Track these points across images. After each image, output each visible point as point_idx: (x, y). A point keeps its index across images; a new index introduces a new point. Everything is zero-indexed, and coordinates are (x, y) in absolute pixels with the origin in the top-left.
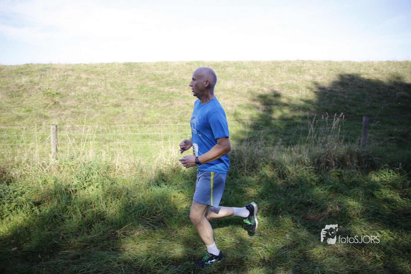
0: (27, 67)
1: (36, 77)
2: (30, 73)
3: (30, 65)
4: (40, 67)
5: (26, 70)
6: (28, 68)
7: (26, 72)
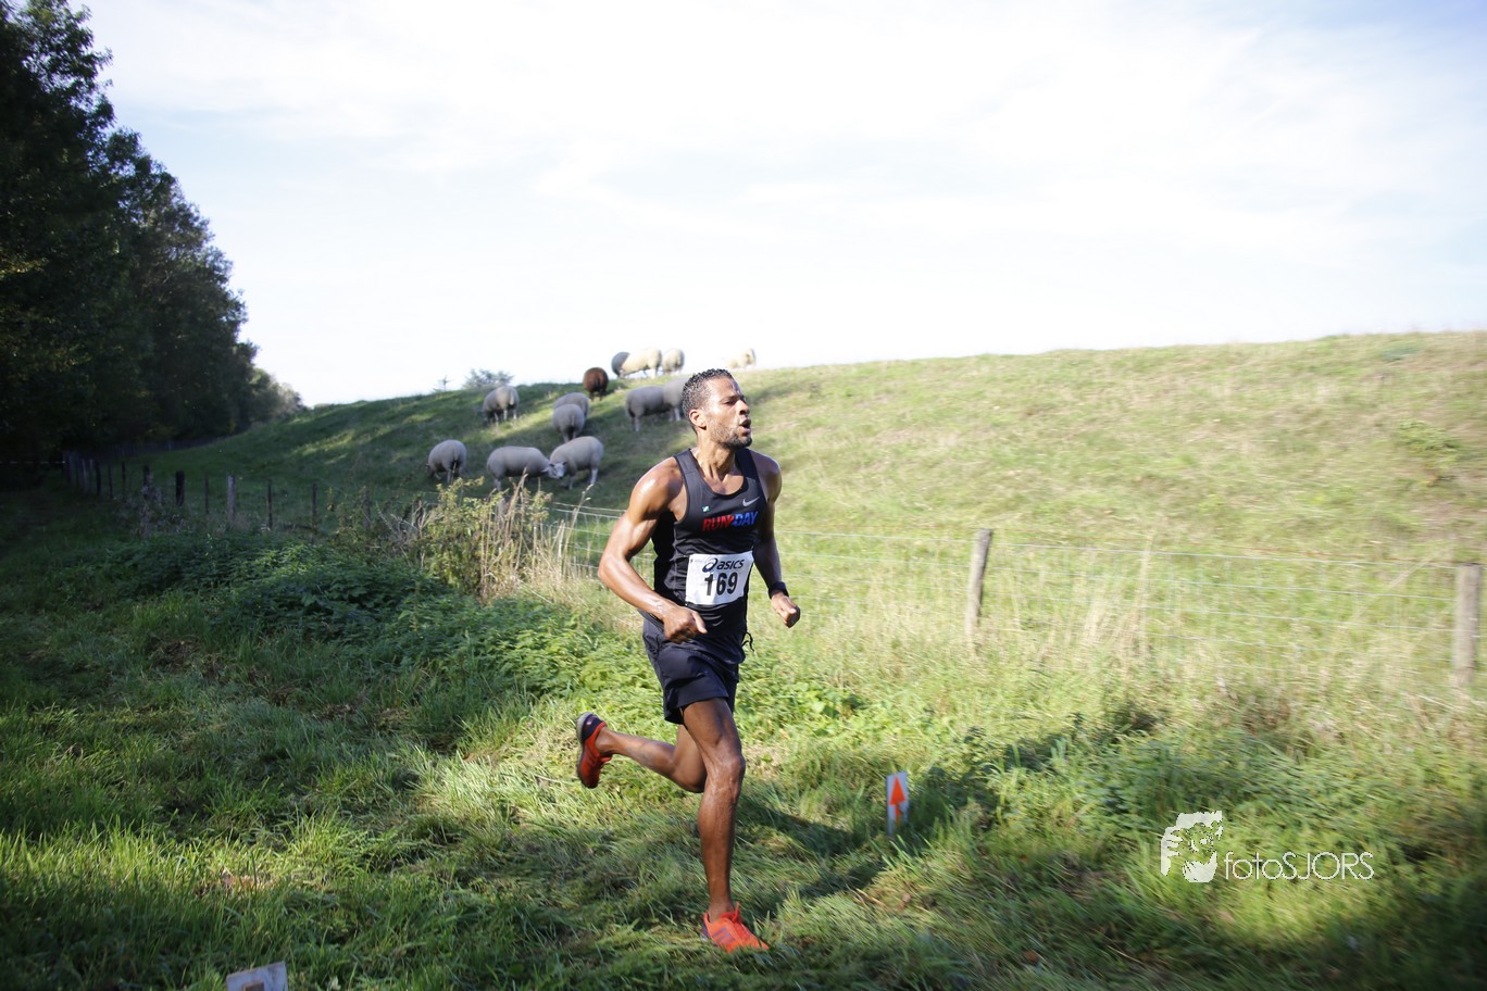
0: (1332, 346)
1: (1365, 384)
2: (1341, 368)
3: (1341, 341)
4: (1377, 347)
5: (1328, 359)
6: (1336, 352)
7: (1328, 364)
